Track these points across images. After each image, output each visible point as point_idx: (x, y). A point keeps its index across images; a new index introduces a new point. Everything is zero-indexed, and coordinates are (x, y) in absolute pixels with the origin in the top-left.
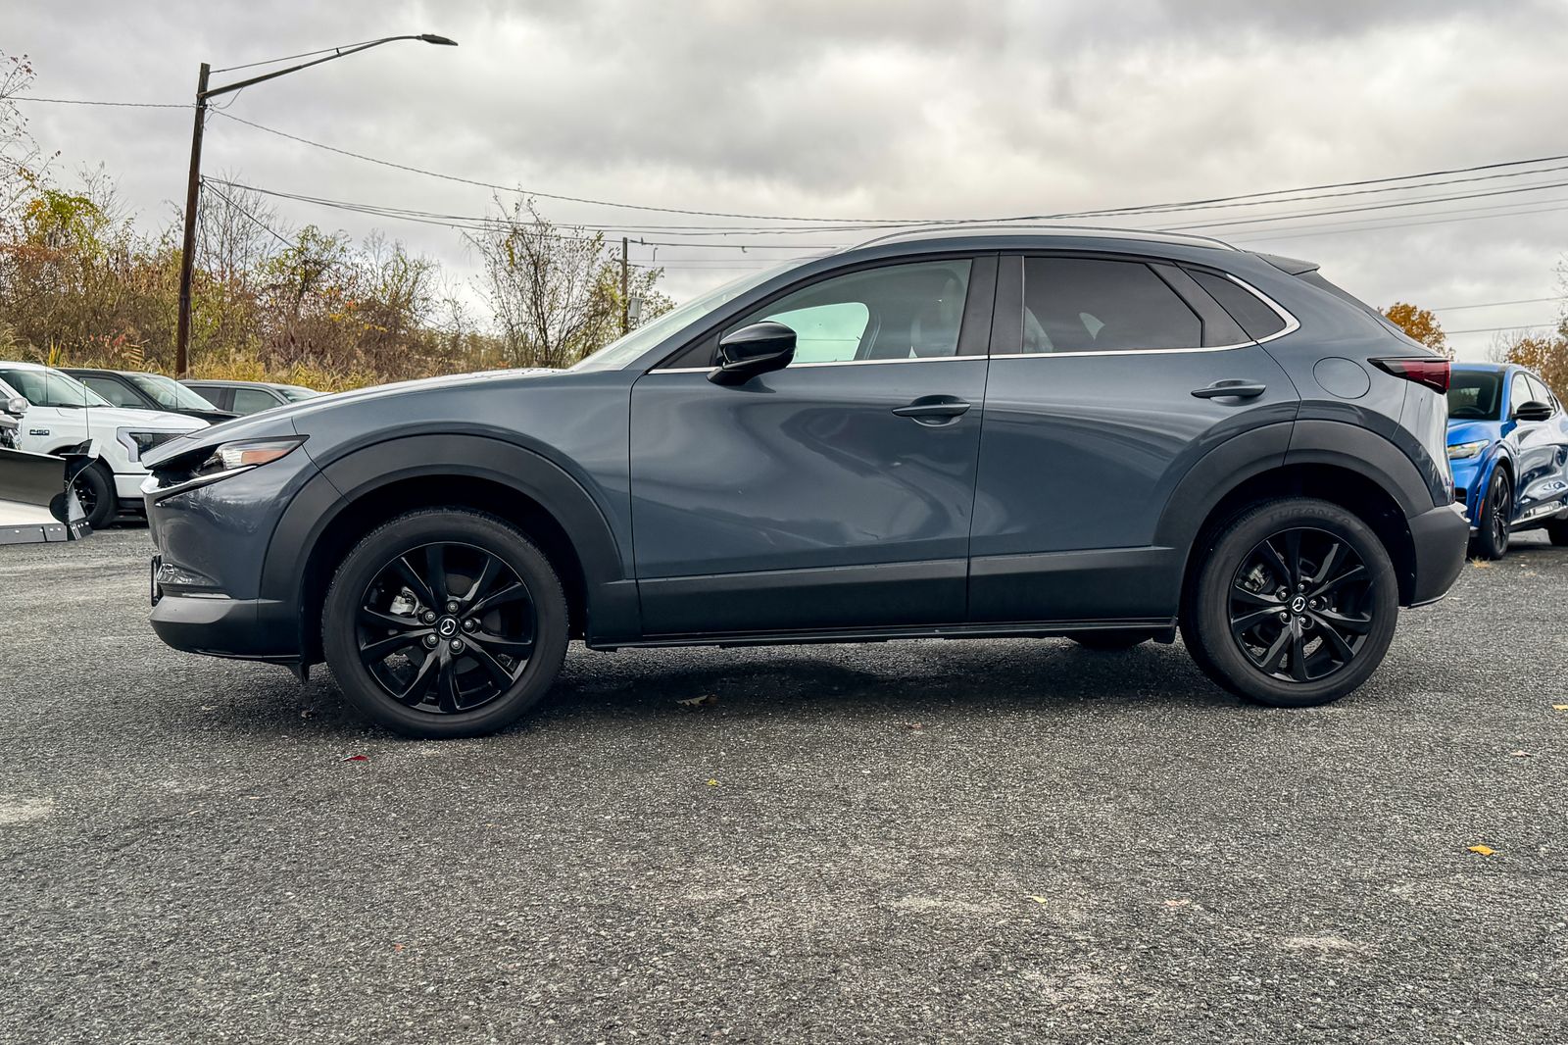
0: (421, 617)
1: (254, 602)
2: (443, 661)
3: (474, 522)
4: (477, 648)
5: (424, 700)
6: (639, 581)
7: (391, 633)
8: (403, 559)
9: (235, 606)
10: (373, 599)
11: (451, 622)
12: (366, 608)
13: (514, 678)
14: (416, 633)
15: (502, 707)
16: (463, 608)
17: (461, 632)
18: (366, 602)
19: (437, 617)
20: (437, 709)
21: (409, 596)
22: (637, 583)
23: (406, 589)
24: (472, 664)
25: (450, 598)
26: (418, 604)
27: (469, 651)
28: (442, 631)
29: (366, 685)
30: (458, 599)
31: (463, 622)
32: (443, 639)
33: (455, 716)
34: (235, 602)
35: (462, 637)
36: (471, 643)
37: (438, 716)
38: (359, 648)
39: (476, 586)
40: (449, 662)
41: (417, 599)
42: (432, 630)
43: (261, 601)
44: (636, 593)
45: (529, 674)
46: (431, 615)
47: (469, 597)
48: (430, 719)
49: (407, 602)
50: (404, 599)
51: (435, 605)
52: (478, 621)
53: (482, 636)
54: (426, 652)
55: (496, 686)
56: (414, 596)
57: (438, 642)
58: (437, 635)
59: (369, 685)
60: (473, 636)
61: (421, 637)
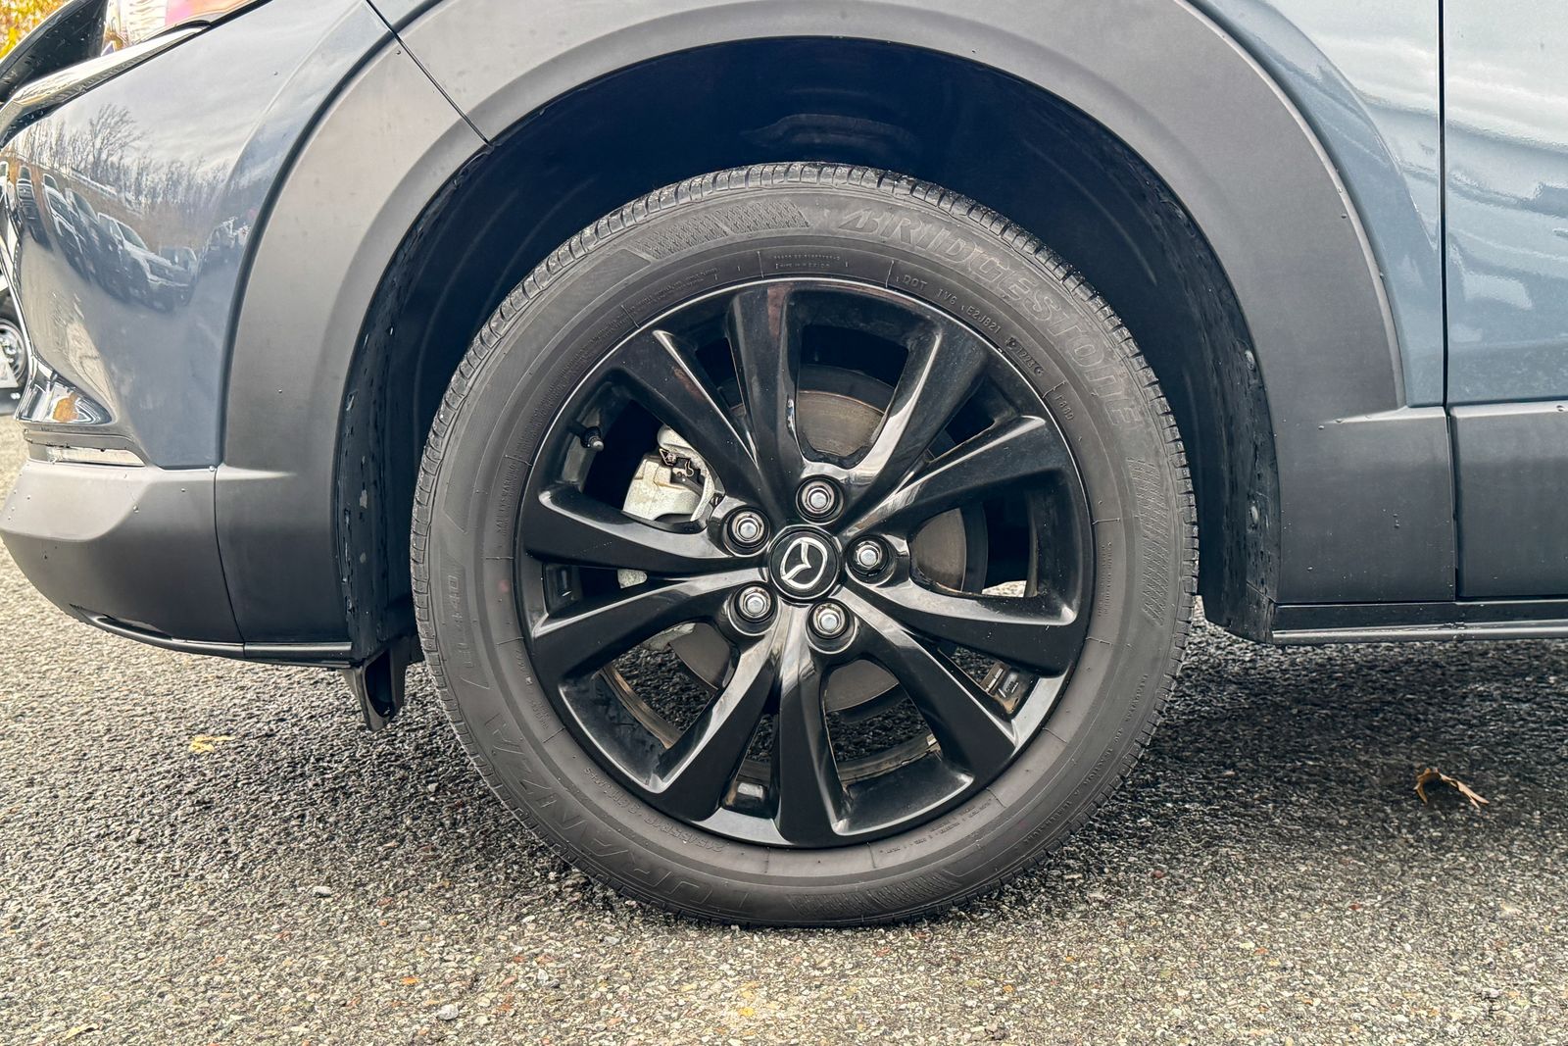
0: (719, 532)
1: (203, 475)
2: (789, 675)
3: (893, 209)
4: (892, 631)
5: (730, 799)
6: (1459, 413)
7: (629, 579)
8: (661, 335)
9: (154, 488)
10: (572, 474)
11: (812, 549)
12: (545, 498)
13: (1019, 732)
14: (704, 585)
15: (982, 831)
16: (855, 502)
17: (843, 580)
18: (550, 475)
19: (770, 527)
20: (767, 830)
21: (680, 461)
22: (1451, 421)
23: (670, 438)
24: (875, 682)
25: (811, 468)
26: (709, 487)
27: (872, 647)
28: (787, 577)
29: (549, 749)
30: (841, 475)
31: (851, 547)
32: (789, 601)
33: (824, 857)
34: (154, 475)
35: (845, 596)
36: (876, 619)
37: (774, 857)
38: (523, 629)
39: (894, 427)
40: (808, 677)
41: (705, 472)
42: (752, 574)
43: (226, 473)
44: (1444, 455)
45: (1067, 727)
46: (749, 528)
47: (871, 467)
48: (749, 864)
49: (674, 479)
50: (666, 472)
51: (763, 488)
52: (902, 546)
53: (912, 595)
54: (738, 644)
55: (956, 756)
56: (698, 460)
57: (773, 610)
58: (770, 588)
59: (561, 752)
60: (886, 593)
61: (718, 597)
